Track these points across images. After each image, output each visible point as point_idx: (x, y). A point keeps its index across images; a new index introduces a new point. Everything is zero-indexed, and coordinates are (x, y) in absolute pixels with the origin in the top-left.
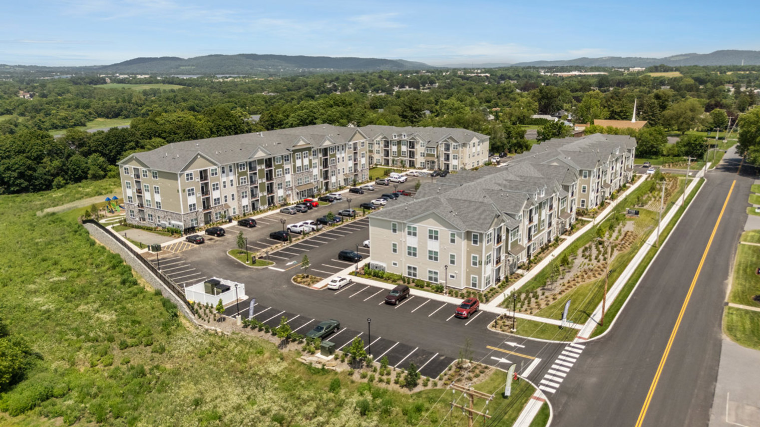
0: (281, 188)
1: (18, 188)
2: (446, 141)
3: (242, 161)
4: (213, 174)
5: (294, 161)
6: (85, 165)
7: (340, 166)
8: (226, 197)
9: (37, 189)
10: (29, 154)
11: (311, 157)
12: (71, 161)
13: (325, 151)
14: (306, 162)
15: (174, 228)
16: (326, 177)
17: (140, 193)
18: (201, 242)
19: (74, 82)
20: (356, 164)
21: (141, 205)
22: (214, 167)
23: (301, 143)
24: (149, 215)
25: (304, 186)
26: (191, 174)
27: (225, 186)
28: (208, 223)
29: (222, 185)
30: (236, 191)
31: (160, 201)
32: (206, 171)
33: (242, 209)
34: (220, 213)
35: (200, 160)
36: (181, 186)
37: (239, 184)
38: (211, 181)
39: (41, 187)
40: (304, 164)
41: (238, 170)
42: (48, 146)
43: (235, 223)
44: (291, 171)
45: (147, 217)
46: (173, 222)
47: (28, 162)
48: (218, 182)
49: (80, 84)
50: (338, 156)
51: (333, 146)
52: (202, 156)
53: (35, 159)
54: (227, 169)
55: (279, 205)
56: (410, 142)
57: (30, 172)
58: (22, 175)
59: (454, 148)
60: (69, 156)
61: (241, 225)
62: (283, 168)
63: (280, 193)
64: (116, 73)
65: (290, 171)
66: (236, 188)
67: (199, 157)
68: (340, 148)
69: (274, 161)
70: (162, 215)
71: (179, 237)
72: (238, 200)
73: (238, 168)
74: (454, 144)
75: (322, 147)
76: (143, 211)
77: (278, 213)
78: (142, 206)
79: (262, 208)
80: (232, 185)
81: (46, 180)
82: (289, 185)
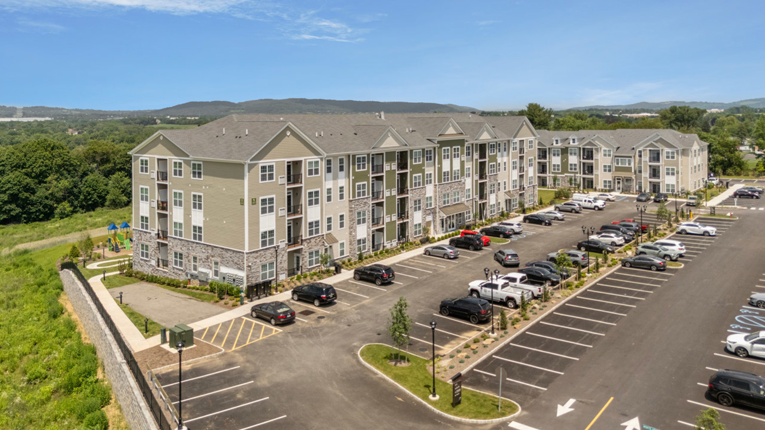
0: (419, 209)
1: (5, 217)
2: (652, 145)
3: (362, 151)
4: (310, 172)
5: (440, 163)
6: (104, 187)
7: (502, 177)
8: (329, 220)
9: (31, 219)
10: (29, 170)
11: (464, 158)
12: (86, 181)
13: (482, 148)
14: (457, 166)
15: (226, 283)
16: (482, 196)
17: (165, 209)
18: (287, 321)
19: (125, 122)
20: (521, 176)
21: (163, 234)
22: (314, 158)
23: (451, 131)
24: (176, 253)
25: (452, 208)
26: (271, 167)
27: (329, 199)
28: (294, 274)
29: (325, 195)
30: (348, 209)
31: (201, 225)
32: (297, 164)
33: (356, 246)
34: (317, 252)
35: (289, 141)
36: (249, 191)
37: (354, 196)
38: (306, 185)
39: (38, 216)
40: (454, 169)
41: (354, 169)
42: (59, 161)
43: (347, 274)
44: (435, 178)
45: (171, 258)
46: (224, 270)
47: (26, 181)
48: (319, 189)
49: (130, 124)
50: (499, 160)
51: (493, 141)
52: (294, 134)
53: (37, 177)
54: (335, 165)
55: (418, 241)
56: (584, 149)
57: (27, 195)
58: (14, 198)
59: (668, 157)
60: (85, 174)
61: (361, 279)
62: (423, 171)
63: (416, 218)
64: (168, 115)
65: (433, 178)
66: (347, 204)
67: (288, 133)
68: (502, 147)
69: (411, 158)
70: (201, 255)
71: (234, 306)
72: (351, 228)
73: (354, 164)
74: (666, 150)
75: (479, 142)
76: (166, 245)
77: (420, 256)
78: (165, 237)
79: (388, 246)
80: (342, 197)
81: (45, 206)
82: (431, 204)
